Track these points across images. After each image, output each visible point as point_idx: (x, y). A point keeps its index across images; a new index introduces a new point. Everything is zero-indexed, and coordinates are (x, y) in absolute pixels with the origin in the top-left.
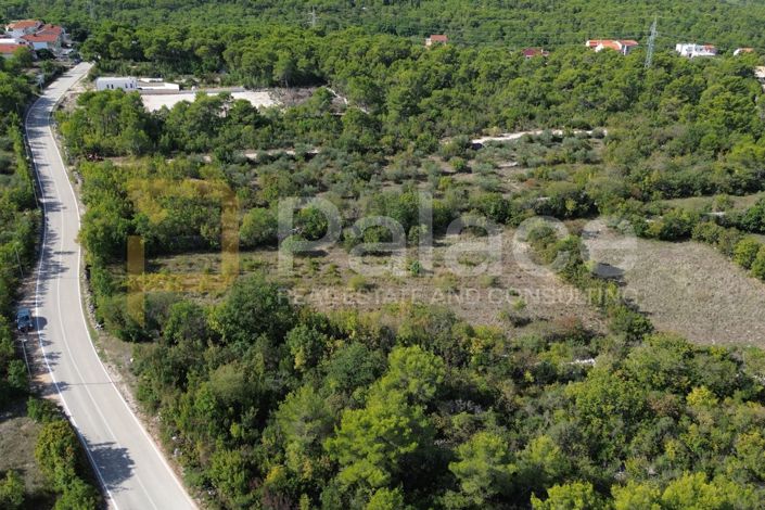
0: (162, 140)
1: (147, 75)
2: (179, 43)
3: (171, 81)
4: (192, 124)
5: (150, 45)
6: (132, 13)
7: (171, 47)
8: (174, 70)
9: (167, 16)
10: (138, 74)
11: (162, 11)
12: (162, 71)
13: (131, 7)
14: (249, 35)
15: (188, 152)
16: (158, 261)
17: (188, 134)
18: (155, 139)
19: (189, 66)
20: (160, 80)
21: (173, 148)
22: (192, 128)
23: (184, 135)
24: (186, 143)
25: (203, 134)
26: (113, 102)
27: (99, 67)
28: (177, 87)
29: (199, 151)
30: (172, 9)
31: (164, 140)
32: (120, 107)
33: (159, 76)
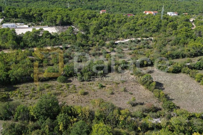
0: (21, 44)
1: (19, 23)
2: (28, 13)
3: (26, 24)
4: (31, 38)
5: (20, 14)
6: (17, 4)
7: (26, 14)
8: (27, 21)
9: (27, 5)
10: (16, 22)
11: (26, 3)
12: (24, 21)
13: (17, 2)
14: (49, 11)
15: (29, 47)
16: (17, 86)
17: (29, 41)
18: (19, 43)
19: (32, 20)
20: (23, 24)
21: (25, 46)
22: (31, 40)
23: (28, 42)
24: (29, 44)
25: (34, 41)
26: (6, 32)
27: (4, 20)
28: (27, 26)
29: (33, 47)
30: (29, 3)
31: (22, 44)
32: (8, 34)
33: (23, 23)
